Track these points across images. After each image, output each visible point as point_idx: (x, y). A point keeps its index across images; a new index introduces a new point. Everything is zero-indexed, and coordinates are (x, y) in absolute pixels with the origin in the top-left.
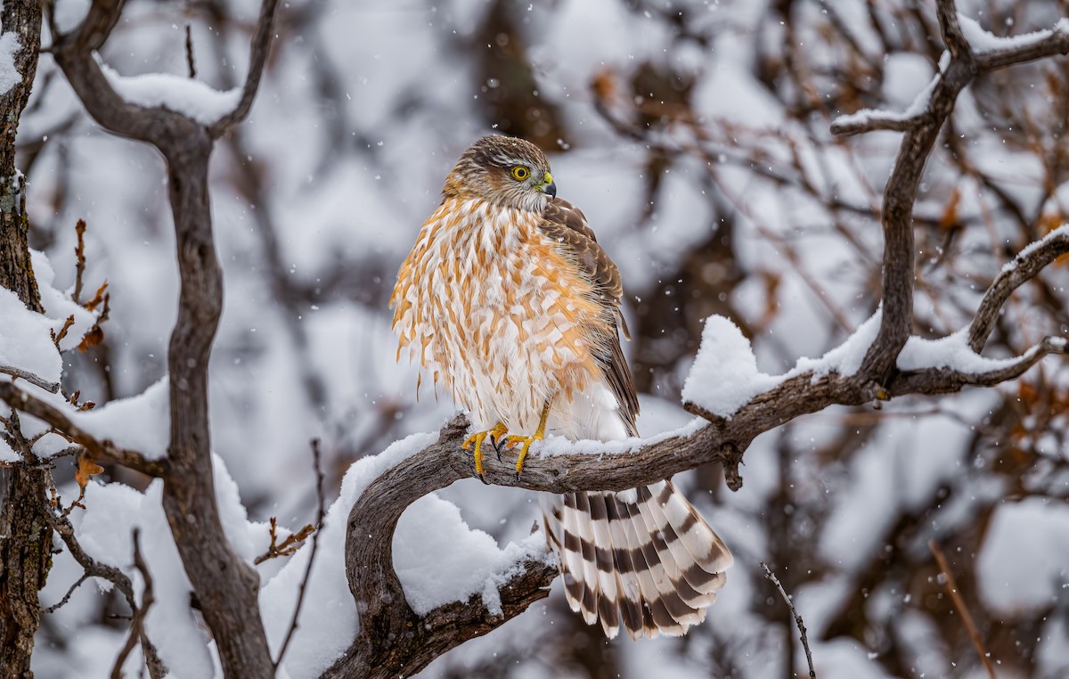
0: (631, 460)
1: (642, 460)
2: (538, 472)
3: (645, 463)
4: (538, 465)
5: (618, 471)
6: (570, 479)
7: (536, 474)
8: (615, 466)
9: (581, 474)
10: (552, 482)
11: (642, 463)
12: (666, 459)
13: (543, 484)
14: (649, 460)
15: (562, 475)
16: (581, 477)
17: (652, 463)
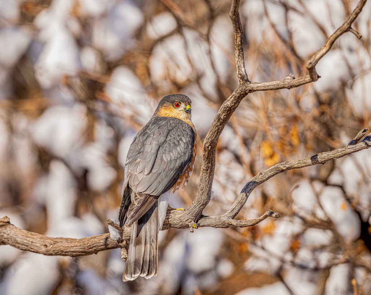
0: (81, 244)
1: (85, 244)
2: (38, 245)
3: (87, 245)
4: (38, 242)
5: (74, 248)
6: (52, 250)
7: (37, 246)
8: (73, 245)
9: (57, 248)
10: (44, 250)
11: (85, 245)
12: (96, 244)
13: (40, 251)
14: (89, 244)
15: (49, 248)
16: (58, 249)
17: (90, 246)
